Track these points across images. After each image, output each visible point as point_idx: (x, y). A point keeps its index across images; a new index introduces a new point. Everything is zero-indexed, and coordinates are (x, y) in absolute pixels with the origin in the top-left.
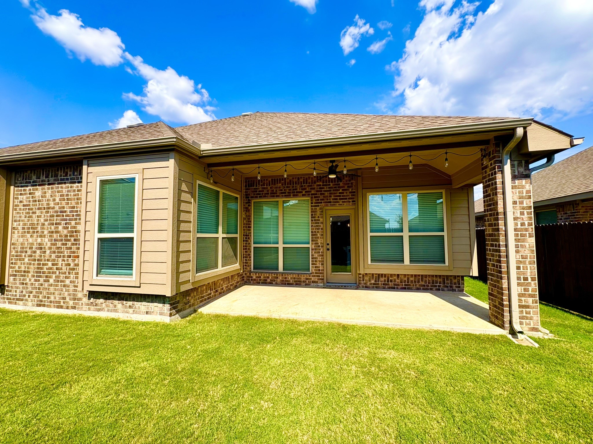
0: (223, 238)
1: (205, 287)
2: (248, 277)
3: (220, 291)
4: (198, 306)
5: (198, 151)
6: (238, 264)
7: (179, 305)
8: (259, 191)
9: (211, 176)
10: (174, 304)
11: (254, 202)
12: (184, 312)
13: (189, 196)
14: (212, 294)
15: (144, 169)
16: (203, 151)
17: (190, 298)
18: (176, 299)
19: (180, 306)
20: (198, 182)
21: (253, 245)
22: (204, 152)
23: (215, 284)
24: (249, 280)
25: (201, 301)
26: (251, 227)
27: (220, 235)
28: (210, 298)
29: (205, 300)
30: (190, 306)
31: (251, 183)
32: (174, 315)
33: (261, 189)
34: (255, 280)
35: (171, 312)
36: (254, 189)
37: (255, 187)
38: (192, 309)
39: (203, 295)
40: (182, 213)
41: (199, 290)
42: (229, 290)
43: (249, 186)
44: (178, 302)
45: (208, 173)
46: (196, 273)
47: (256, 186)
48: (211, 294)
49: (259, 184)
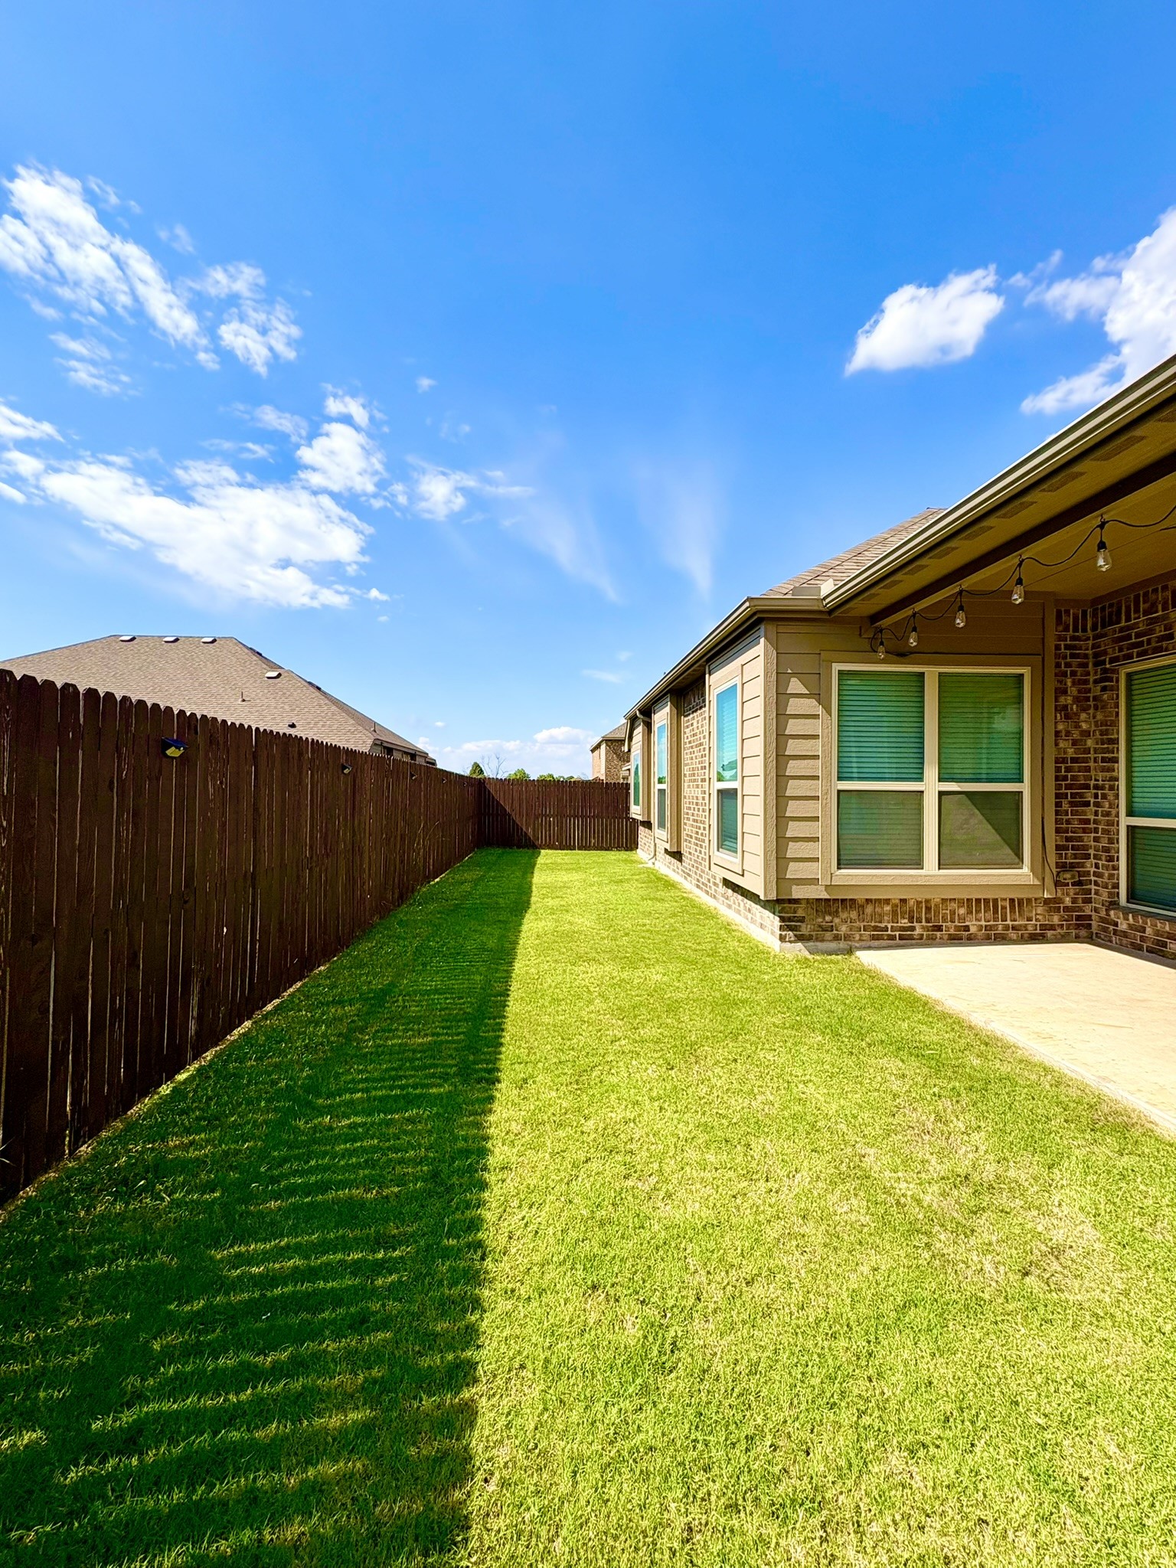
0: (941, 794)
1: (887, 908)
2: (1102, 920)
3: (952, 931)
4: (863, 944)
5: (816, 602)
6: (1026, 869)
7: (803, 925)
8: (1138, 636)
9: (882, 643)
10: (790, 919)
11: (1129, 676)
12: (818, 944)
13: (814, 702)
14: (918, 931)
15: (743, 665)
16: (824, 599)
17: (837, 920)
18: (795, 912)
19: (805, 929)
20: (837, 667)
21: (1125, 821)
22: (828, 600)
23: (928, 909)
24: (1105, 930)
25: (874, 938)
26: (1116, 760)
27: (931, 785)
28: (911, 938)
29: (893, 938)
30: (837, 938)
31: (1110, 614)
32: (790, 942)
33: (1142, 628)
34: (1125, 934)
35: (784, 933)
36: (1121, 630)
37: (1123, 624)
38: (842, 945)
39: (883, 925)
40: (790, 741)
41: (869, 909)
42: (1000, 939)
43: (1103, 626)
44: (802, 920)
45: (873, 638)
46: (838, 868)
47: (1128, 619)
48: (913, 929)
49: (1137, 611)
